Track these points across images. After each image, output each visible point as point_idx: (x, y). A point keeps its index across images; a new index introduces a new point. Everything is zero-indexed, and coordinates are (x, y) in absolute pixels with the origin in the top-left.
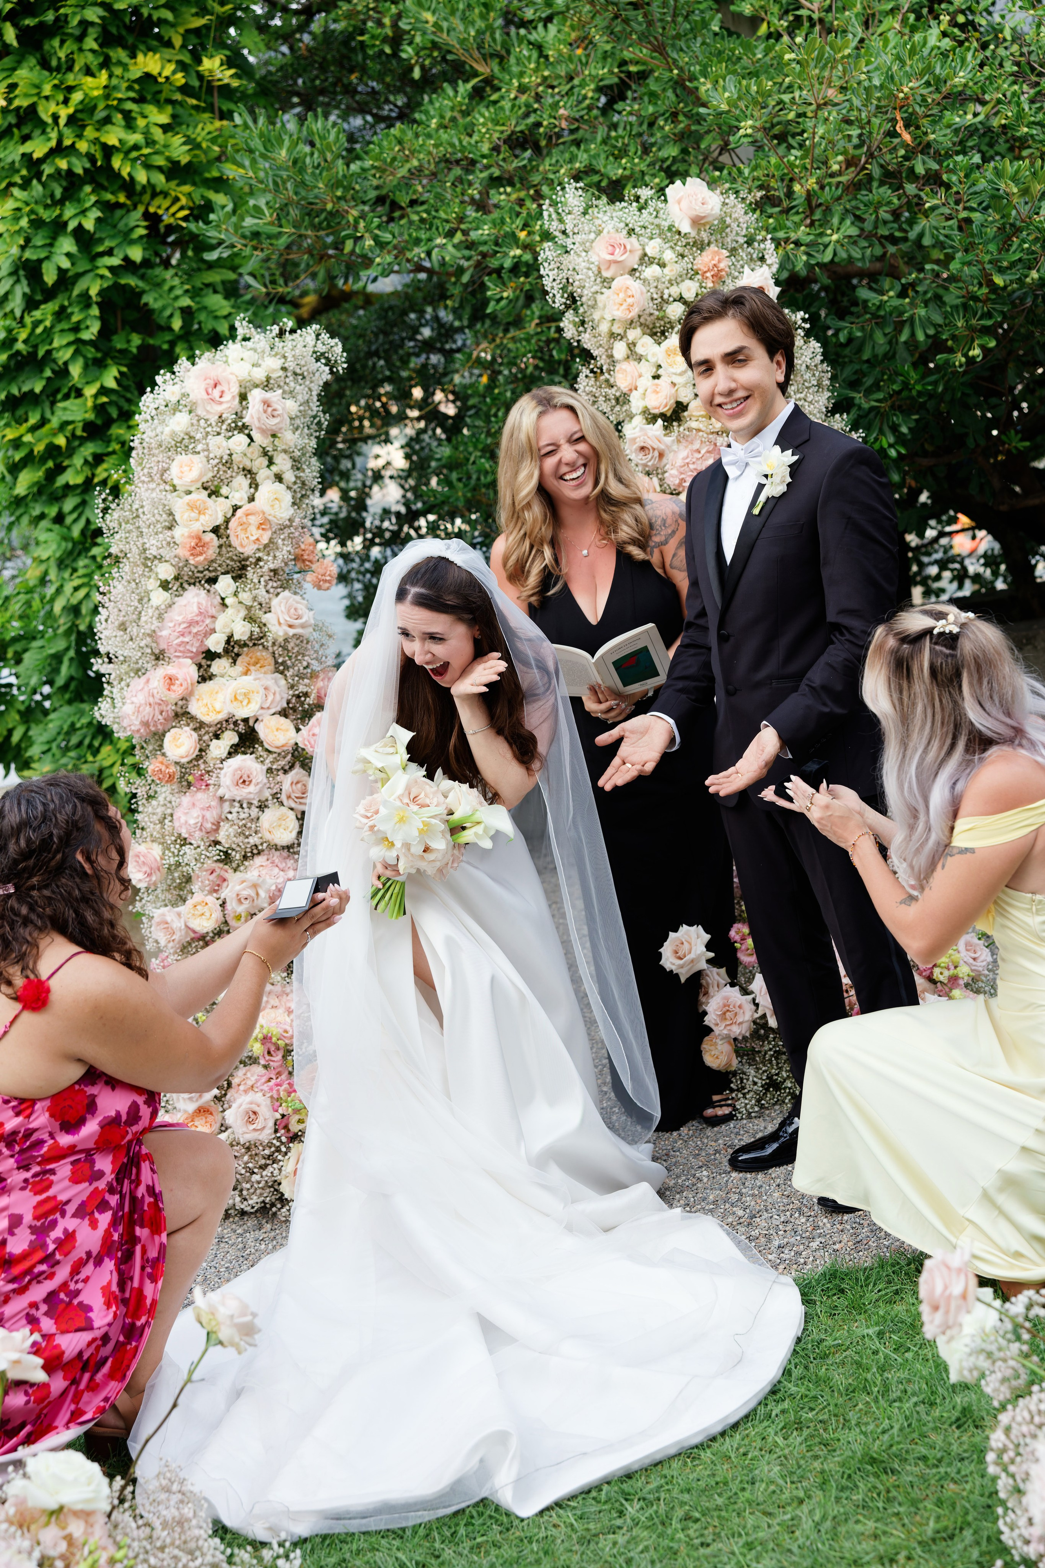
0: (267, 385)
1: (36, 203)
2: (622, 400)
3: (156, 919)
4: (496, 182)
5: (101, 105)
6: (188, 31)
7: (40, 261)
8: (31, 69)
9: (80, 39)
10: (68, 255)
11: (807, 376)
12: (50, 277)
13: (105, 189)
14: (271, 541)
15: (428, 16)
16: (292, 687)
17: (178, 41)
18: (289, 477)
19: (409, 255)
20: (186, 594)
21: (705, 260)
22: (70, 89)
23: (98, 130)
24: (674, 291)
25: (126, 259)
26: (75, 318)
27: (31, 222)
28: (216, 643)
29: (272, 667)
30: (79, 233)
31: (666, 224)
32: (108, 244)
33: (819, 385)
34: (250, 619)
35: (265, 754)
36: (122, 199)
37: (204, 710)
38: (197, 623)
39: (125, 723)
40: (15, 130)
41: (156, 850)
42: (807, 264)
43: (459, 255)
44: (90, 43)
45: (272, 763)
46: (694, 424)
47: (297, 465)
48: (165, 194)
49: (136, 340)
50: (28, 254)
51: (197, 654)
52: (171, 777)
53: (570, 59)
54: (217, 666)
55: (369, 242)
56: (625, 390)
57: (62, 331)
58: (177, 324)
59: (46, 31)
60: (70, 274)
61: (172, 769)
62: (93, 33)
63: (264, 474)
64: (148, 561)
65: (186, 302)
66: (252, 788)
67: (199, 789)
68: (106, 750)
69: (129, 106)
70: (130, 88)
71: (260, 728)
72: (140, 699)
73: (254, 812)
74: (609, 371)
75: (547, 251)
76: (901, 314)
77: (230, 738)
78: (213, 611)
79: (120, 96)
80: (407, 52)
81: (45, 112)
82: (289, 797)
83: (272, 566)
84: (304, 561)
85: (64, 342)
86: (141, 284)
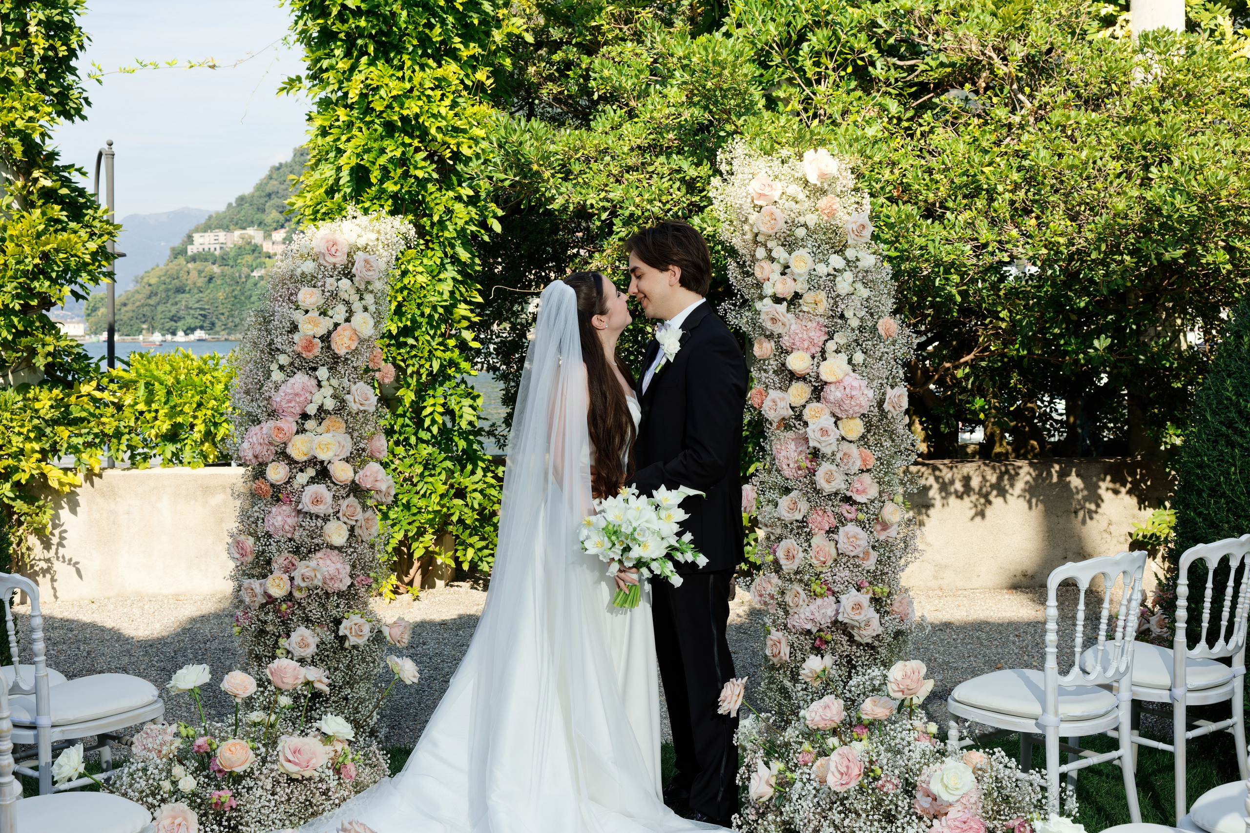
2: (759, 285)
11: (882, 287)
21: (823, 202)
24: (802, 220)
31: (799, 175)
33: (889, 294)
46: (805, 309)
54: (308, 425)
56: (760, 280)
74: (750, 266)
75: (716, 183)
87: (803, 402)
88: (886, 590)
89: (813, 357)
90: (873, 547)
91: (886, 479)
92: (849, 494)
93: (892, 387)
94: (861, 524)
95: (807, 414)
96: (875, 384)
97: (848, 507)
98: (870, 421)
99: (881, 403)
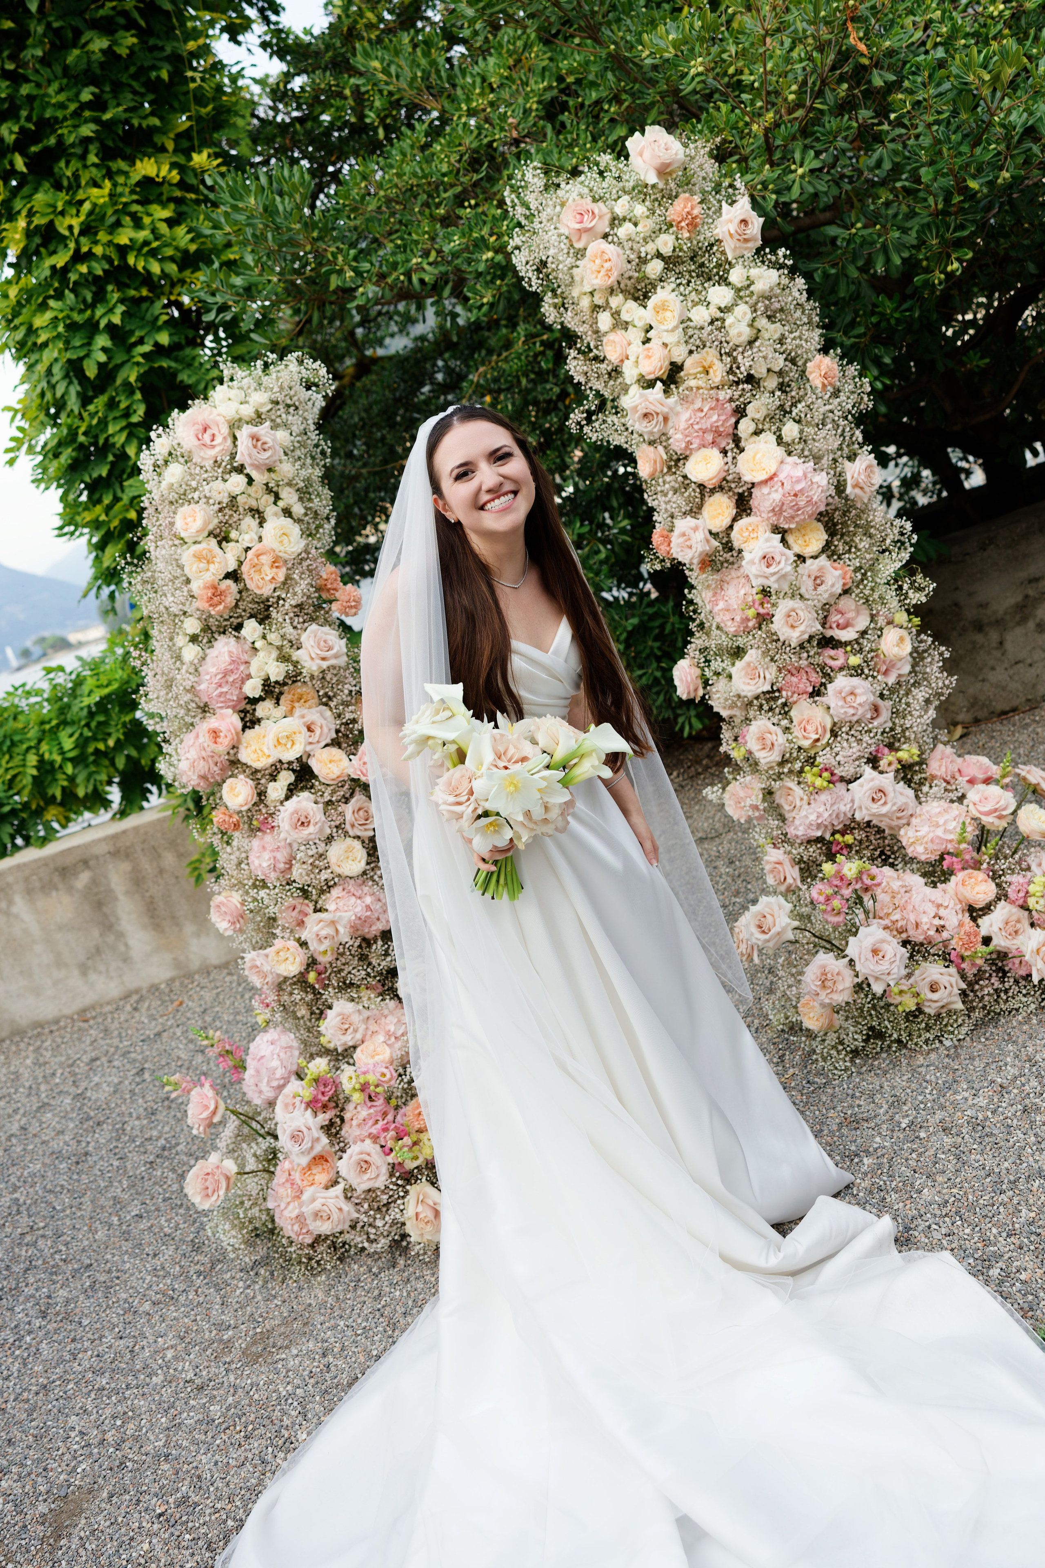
0: (257, 419)
1: (72, 309)
2: (615, 372)
3: (247, 965)
4: (460, 198)
5: (110, 212)
6: (179, 136)
7: (81, 359)
8: (46, 192)
9: (83, 157)
10: (104, 349)
11: (798, 314)
12: (91, 372)
13: (128, 286)
14: (288, 578)
15: (376, 64)
16: (339, 716)
17: (170, 146)
18: (298, 509)
19: (389, 280)
20: (215, 644)
21: (677, 210)
22: (81, 203)
23: (111, 233)
24: (651, 248)
25: (156, 344)
26: (123, 405)
27: (68, 327)
28: (253, 688)
29: (316, 700)
30: (111, 328)
32: (138, 334)
33: (810, 323)
34: (284, 658)
35: (322, 788)
36: (145, 292)
37: (254, 756)
38: (232, 671)
39: (184, 780)
40: (42, 250)
41: (236, 898)
42: (776, 202)
43: (436, 272)
44: (92, 159)
45: (332, 795)
46: (692, 383)
47: (305, 497)
48: (182, 282)
50: (69, 355)
51: (239, 701)
52: (236, 826)
53: (513, 82)
54: (262, 710)
55: (350, 274)
56: (616, 362)
57: (115, 418)
59: (51, 155)
60: (111, 366)
61: (235, 818)
62: (93, 148)
63: (271, 511)
66: (311, 829)
67: (264, 832)
69: (135, 208)
70: (132, 192)
71: (314, 764)
72: (193, 754)
73: (322, 847)
74: (597, 347)
75: (517, 243)
76: (873, 243)
77: (286, 778)
78: (245, 657)
79: (124, 200)
81: (62, 226)
82: (353, 826)
83: (293, 603)
84: (328, 590)
85: (118, 428)
86: (173, 364)
87: (727, 521)
88: (915, 751)
89: (724, 452)
90: (882, 696)
91: (876, 596)
92: (829, 633)
93: (852, 457)
94: (857, 671)
95: (737, 537)
96: (825, 462)
97: (832, 652)
98: (831, 519)
99: (840, 488)
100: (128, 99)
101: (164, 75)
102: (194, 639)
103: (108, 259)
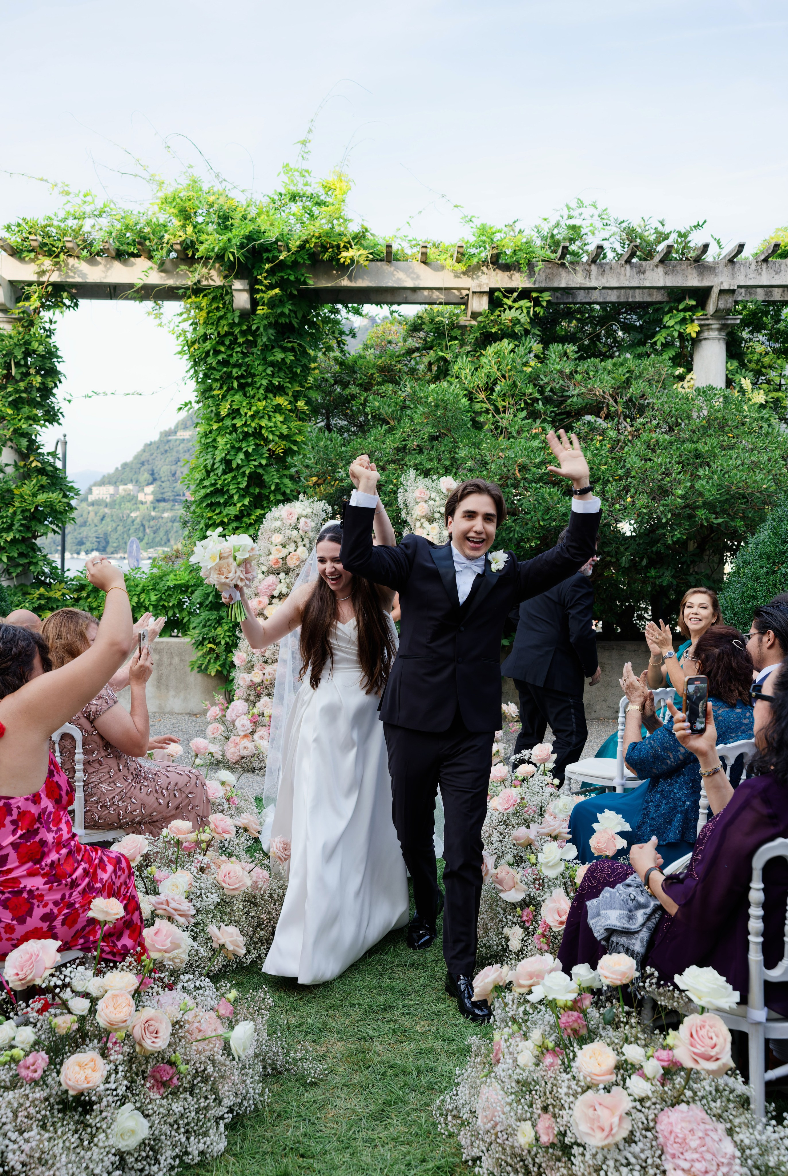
0: (306, 517)
1: (233, 440)
4: (389, 462)
5: (261, 412)
6: (294, 391)
7: (231, 459)
8: (240, 396)
9: (258, 388)
10: (241, 459)
12: (234, 466)
13: (257, 439)
14: (299, 564)
15: (377, 404)
17: (290, 394)
18: (308, 545)
20: (269, 576)
22: (252, 405)
23: (259, 420)
25: (260, 463)
26: (239, 480)
27: (231, 446)
28: (276, 593)
30: (246, 452)
31: (438, 488)
32: (255, 457)
34: (288, 587)
36: (262, 443)
38: (271, 586)
41: (245, 655)
44: (261, 391)
47: (311, 542)
48: (277, 444)
49: (257, 490)
50: (228, 457)
51: (270, 595)
54: (275, 601)
57: (233, 483)
58: (273, 488)
59: (248, 385)
60: (240, 465)
62: (263, 388)
63: (300, 544)
64: (259, 564)
65: (277, 481)
68: (219, 629)
69: (271, 413)
70: (272, 407)
75: (400, 490)
78: (277, 583)
79: (268, 410)
80: (368, 410)
81: (243, 411)
85: (234, 487)
86: (263, 472)
100: (282, 374)
101: (299, 371)
102: (263, 573)
103: (255, 428)
